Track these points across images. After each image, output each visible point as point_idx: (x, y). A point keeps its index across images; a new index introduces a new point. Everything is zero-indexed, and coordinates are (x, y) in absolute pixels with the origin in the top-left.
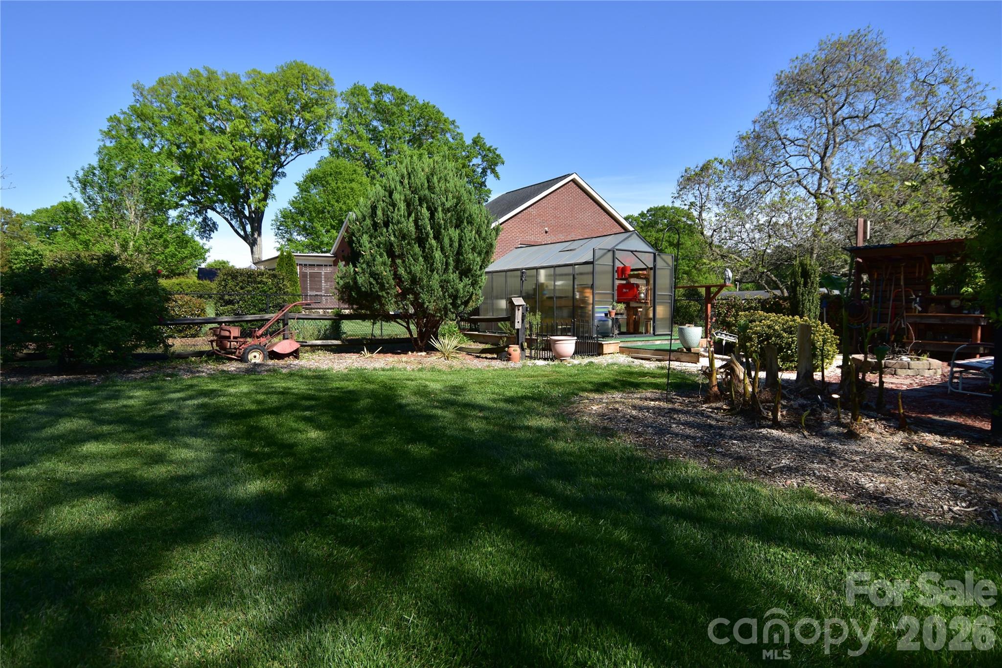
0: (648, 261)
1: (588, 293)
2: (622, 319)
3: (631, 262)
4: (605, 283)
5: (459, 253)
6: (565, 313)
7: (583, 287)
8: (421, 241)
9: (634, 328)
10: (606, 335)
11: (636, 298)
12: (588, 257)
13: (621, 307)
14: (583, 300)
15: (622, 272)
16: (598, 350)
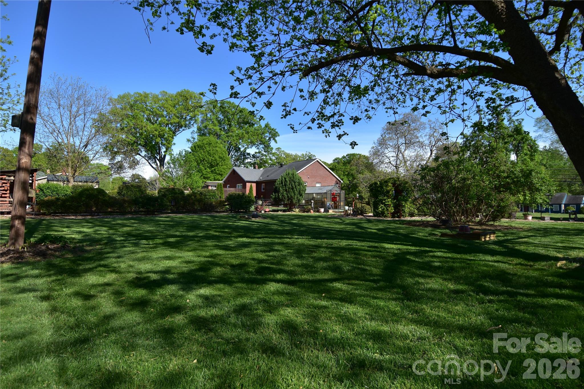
0: (339, 192)
1: (325, 199)
2: (333, 205)
3: (335, 192)
4: (329, 196)
5: (300, 191)
6: (320, 204)
7: (324, 198)
8: (292, 189)
9: (336, 207)
10: (329, 209)
11: (336, 201)
12: (325, 191)
13: (333, 202)
14: (324, 201)
15: (333, 194)
16: (328, 212)
